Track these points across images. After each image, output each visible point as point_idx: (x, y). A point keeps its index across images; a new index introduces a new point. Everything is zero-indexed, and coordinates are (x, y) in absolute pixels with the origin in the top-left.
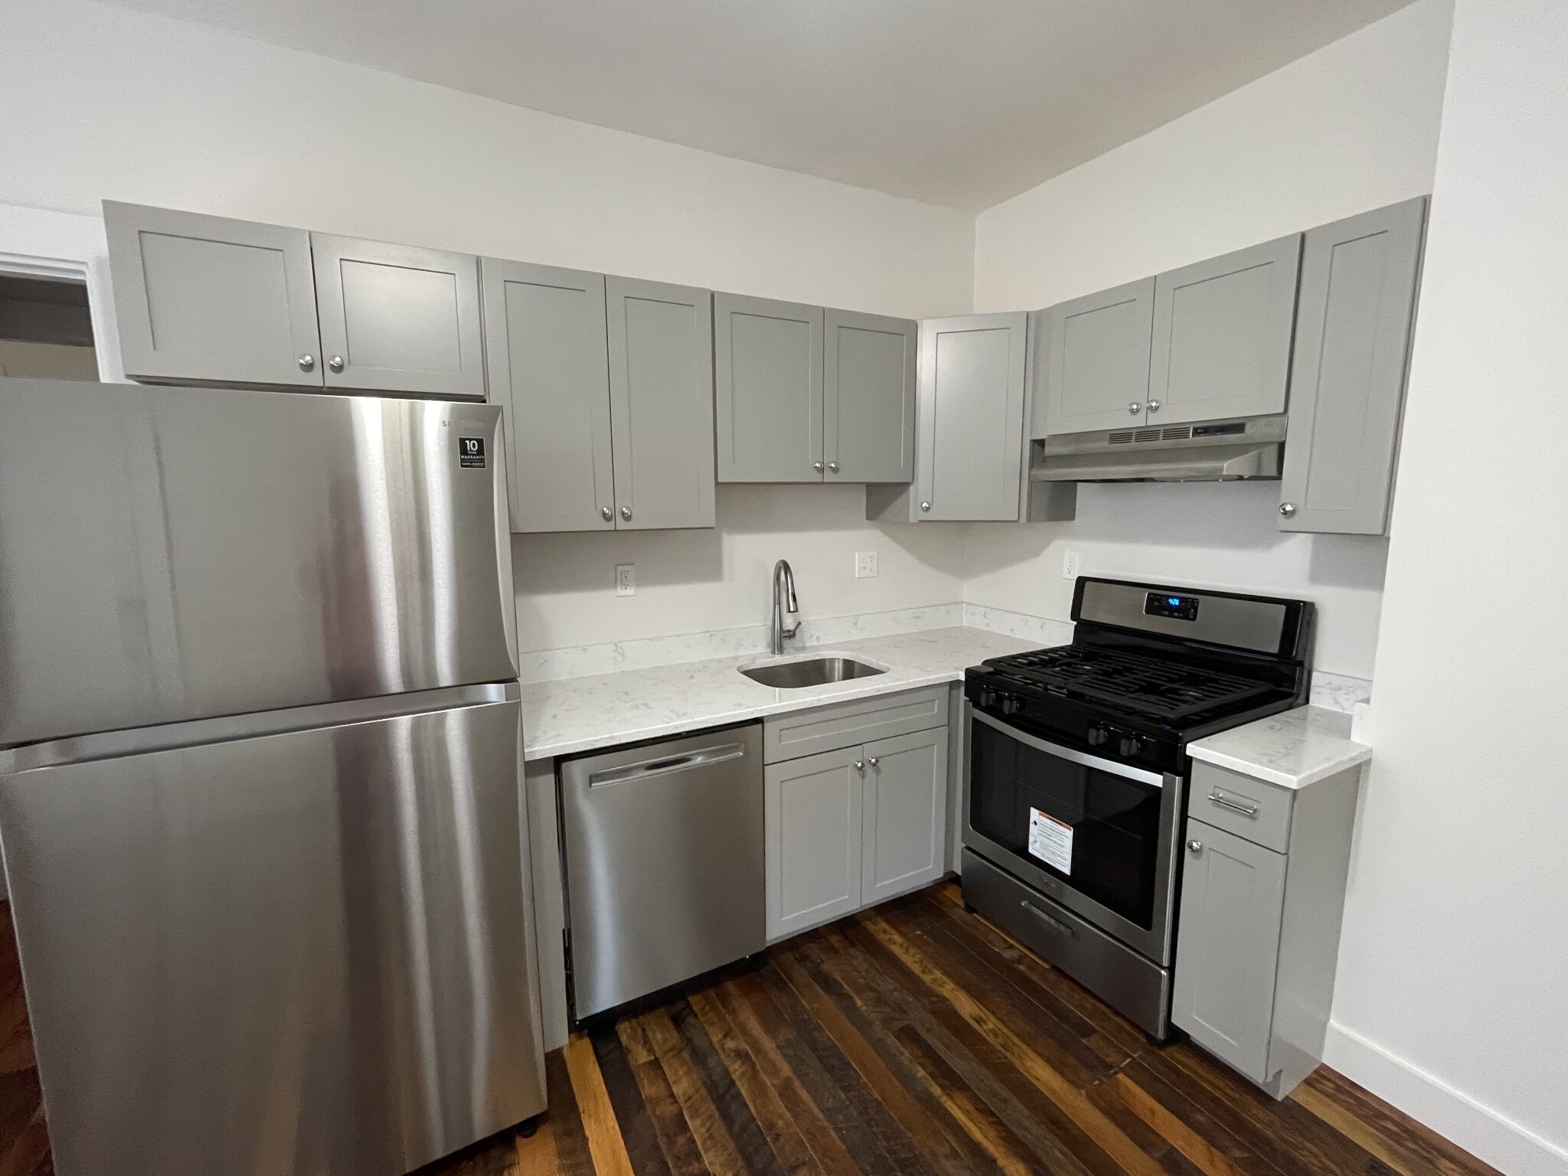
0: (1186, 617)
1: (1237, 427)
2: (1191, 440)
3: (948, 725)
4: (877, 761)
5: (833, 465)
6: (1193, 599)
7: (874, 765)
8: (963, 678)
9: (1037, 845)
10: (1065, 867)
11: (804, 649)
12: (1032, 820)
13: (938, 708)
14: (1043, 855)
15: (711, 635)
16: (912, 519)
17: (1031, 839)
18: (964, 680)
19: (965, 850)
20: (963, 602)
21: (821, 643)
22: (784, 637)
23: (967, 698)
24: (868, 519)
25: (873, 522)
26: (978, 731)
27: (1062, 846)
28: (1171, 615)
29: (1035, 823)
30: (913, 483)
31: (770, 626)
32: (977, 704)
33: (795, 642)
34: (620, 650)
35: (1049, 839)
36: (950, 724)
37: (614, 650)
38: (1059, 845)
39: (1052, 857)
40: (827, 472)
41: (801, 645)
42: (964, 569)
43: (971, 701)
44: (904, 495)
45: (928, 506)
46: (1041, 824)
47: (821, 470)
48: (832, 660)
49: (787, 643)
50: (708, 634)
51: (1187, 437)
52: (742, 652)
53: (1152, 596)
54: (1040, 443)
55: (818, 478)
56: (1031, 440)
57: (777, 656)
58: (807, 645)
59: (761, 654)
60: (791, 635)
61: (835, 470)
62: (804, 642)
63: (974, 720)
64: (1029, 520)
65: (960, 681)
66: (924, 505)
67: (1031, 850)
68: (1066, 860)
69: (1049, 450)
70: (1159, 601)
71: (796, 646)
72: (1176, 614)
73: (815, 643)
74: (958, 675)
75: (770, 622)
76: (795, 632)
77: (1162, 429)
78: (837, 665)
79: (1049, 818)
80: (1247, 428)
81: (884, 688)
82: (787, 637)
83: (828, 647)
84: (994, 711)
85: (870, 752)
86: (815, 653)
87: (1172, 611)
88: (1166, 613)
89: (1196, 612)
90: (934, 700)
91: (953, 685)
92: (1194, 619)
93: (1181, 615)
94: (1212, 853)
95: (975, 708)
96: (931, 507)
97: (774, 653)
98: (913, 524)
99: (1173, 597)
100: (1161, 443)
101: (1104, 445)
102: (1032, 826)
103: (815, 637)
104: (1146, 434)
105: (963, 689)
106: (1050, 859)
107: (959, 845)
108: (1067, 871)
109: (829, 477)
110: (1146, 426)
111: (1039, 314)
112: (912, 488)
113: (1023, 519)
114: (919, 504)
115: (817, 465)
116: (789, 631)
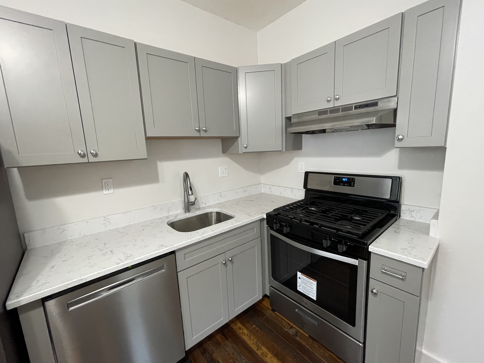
0: (350, 185)
1: (374, 104)
2: (354, 111)
3: (260, 237)
4: (232, 259)
5: (204, 129)
6: (353, 178)
7: (231, 261)
8: (265, 217)
9: (301, 287)
10: (314, 297)
11: (199, 209)
12: (298, 277)
13: (256, 231)
14: (304, 291)
15: (155, 208)
16: (240, 152)
17: (298, 285)
18: (266, 218)
19: (270, 287)
20: (261, 184)
21: (207, 205)
22: (190, 205)
23: (267, 226)
24: (223, 153)
25: (224, 154)
26: (273, 240)
27: (312, 288)
28: (344, 185)
29: (300, 278)
30: (239, 137)
31: (183, 201)
32: (272, 228)
33: (196, 206)
34: (107, 220)
35: (306, 285)
36: (261, 236)
37: (104, 220)
38: (310, 287)
39: (308, 292)
40: (202, 132)
41: (198, 207)
42: (261, 171)
43: (269, 226)
44: (236, 142)
45: (246, 146)
46: (302, 278)
47: (199, 131)
48: (211, 213)
49: (191, 207)
50: (154, 207)
51: (352, 110)
52: (171, 213)
53: (336, 178)
54: (289, 119)
55: (197, 135)
56: (285, 117)
57: (187, 213)
58: (201, 207)
59: (180, 213)
60: (193, 203)
61: (205, 131)
62: (199, 205)
63: (271, 234)
64: (286, 150)
65: (264, 218)
66: (245, 146)
67: (298, 289)
68: (314, 294)
69: (293, 121)
70: (339, 179)
71: (196, 208)
72: (346, 185)
73: (204, 205)
74: (263, 216)
75: (183, 199)
76: (194, 202)
77: (341, 107)
78: (213, 214)
79: (305, 276)
80: (379, 104)
81: (233, 226)
82: (191, 205)
83: (210, 207)
84: (279, 231)
85: (228, 256)
86: (204, 210)
87: (344, 183)
88: (342, 184)
89: (354, 183)
90: (255, 228)
91: (262, 220)
92: (354, 186)
93: (348, 185)
94: (382, 294)
95: (271, 230)
96: (248, 146)
97: (186, 213)
98: (240, 154)
99: (344, 178)
100: (340, 114)
101: (316, 116)
102: (298, 279)
103: (204, 203)
104: (334, 110)
105: (265, 222)
106: (307, 293)
107: (268, 285)
108: (315, 298)
109: (203, 134)
110: (334, 107)
111: (285, 64)
112: (239, 139)
113: (284, 150)
114: (243, 146)
115: (197, 128)
116: (192, 202)
